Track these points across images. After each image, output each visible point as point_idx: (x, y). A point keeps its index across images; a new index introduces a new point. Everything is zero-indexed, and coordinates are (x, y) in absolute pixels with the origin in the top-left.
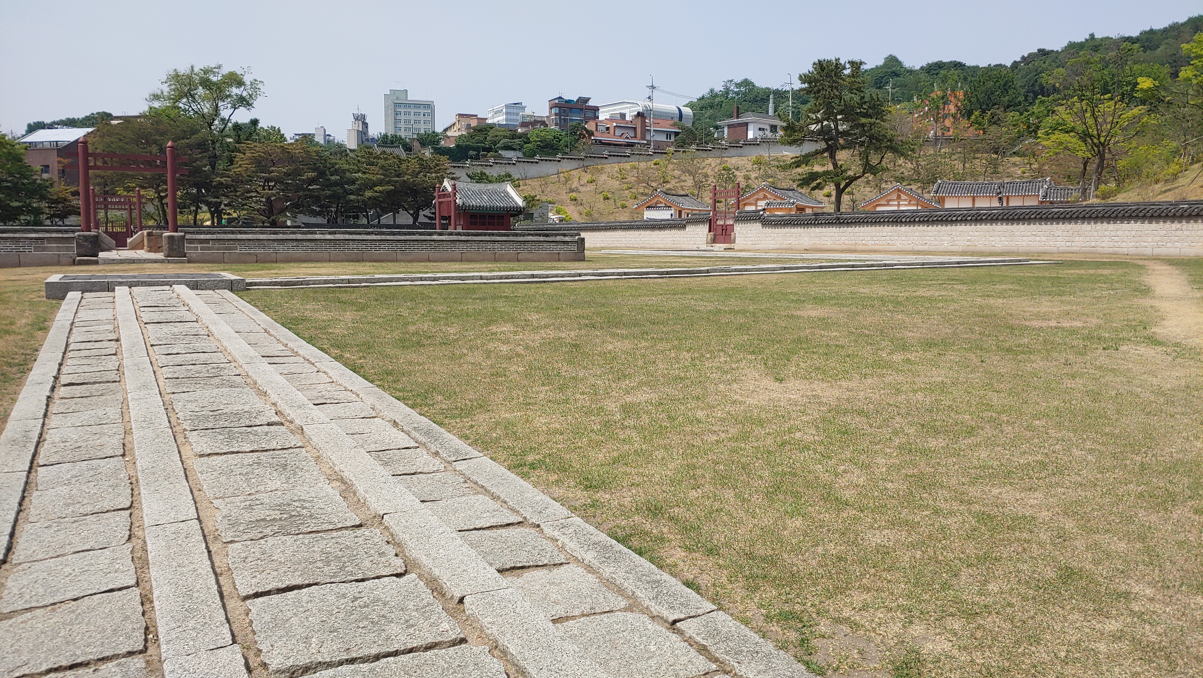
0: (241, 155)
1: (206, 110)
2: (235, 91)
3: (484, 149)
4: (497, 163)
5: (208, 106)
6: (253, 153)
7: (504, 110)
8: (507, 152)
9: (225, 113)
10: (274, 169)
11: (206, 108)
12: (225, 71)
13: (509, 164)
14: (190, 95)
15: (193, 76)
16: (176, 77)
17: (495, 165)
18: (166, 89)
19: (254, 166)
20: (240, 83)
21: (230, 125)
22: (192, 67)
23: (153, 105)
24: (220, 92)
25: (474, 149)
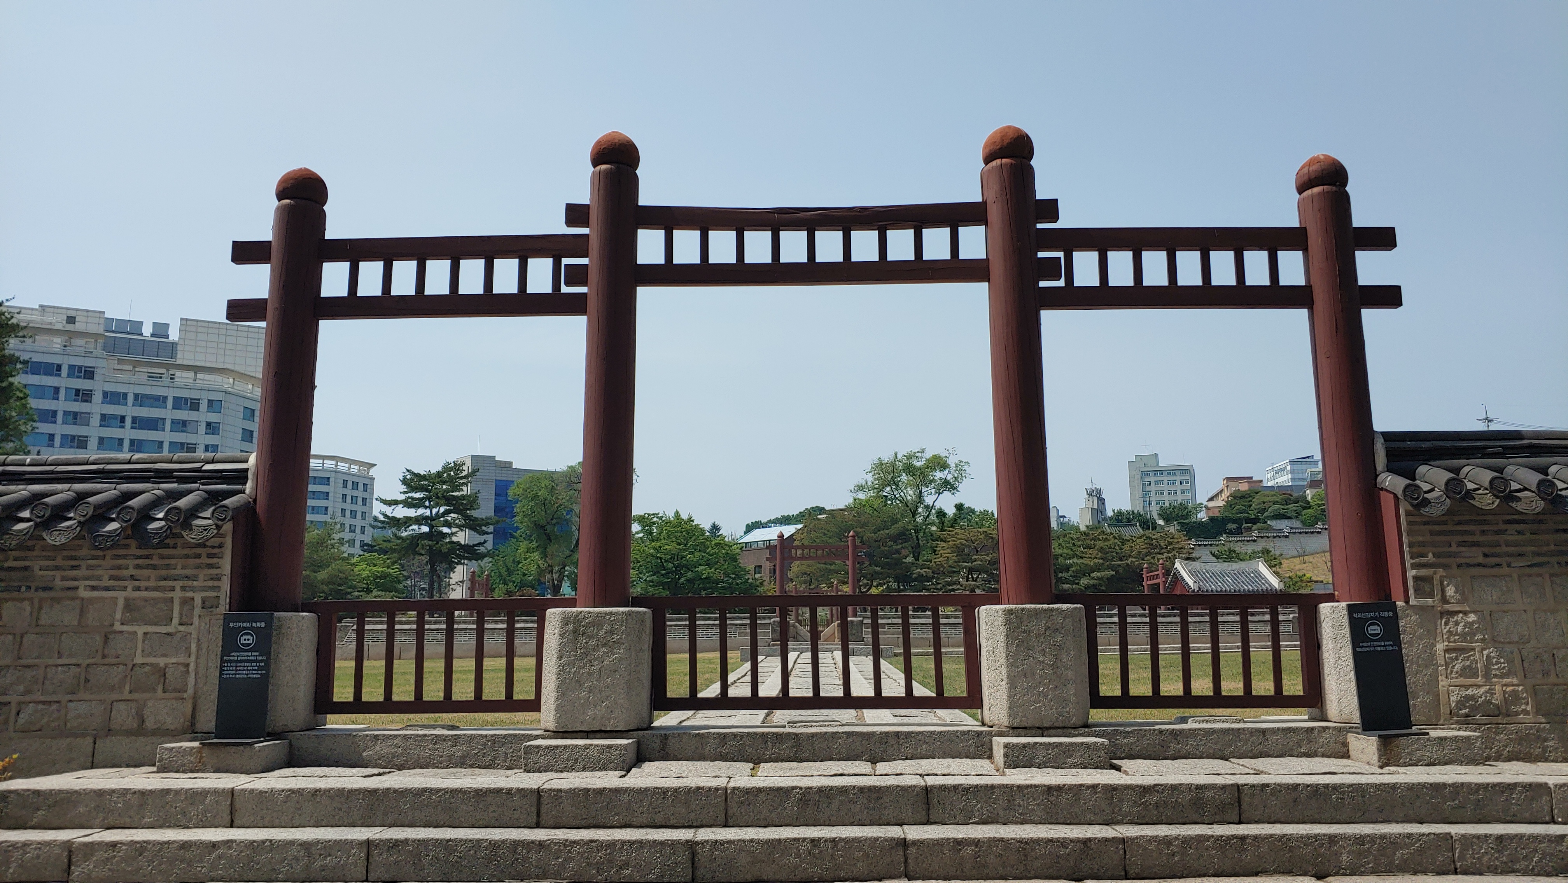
0: (943, 544)
1: (909, 498)
2: (939, 475)
3: (1249, 520)
4: (1262, 537)
5: (911, 493)
6: (954, 541)
7: (1289, 468)
8: (1278, 521)
9: (929, 500)
10: (976, 557)
11: (910, 494)
12: (928, 455)
13: (1280, 537)
14: (894, 482)
15: (897, 462)
16: (880, 466)
17: (1260, 539)
18: (870, 478)
19: (955, 555)
20: (944, 466)
21: (933, 511)
22: (896, 454)
23: (857, 497)
24: (924, 476)
25: (1234, 521)
